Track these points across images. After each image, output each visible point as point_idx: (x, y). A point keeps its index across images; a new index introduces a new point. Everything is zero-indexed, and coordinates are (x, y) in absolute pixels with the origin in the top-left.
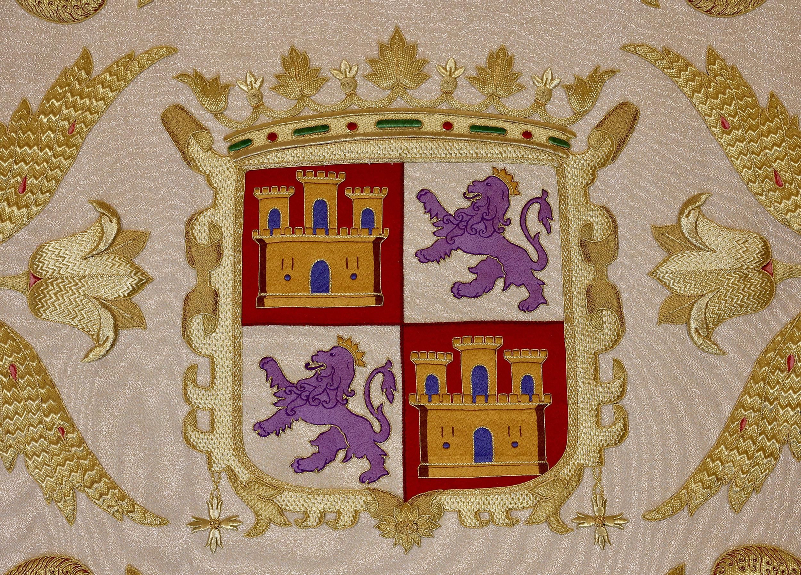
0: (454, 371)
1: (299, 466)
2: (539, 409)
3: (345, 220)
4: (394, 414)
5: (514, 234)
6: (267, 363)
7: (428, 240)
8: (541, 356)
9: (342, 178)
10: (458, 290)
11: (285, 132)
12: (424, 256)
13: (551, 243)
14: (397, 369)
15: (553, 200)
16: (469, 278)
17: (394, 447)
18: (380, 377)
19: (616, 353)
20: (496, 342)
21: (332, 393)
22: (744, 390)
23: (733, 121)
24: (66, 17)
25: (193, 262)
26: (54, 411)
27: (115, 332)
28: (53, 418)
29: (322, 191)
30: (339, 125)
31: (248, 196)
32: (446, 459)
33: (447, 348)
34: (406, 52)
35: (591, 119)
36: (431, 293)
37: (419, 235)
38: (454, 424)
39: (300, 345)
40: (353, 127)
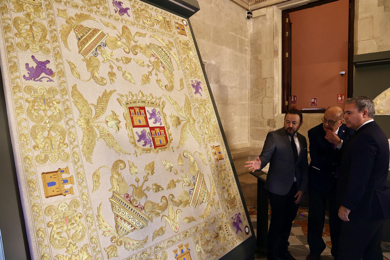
0: (156, 132)
1: (143, 145)
2: (164, 137)
3: (141, 114)
4: (151, 138)
5: (157, 116)
6: (136, 132)
7: (149, 117)
8: (163, 130)
9: (139, 109)
10: (154, 123)
11: (132, 102)
12: (150, 119)
13: (161, 117)
14: (150, 133)
15: (160, 112)
16: (154, 121)
17: (152, 142)
19: (170, 130)
20: (159, 129)
21: (144, 136)
22: (181, 134)
23: (174, 104)
24: (103, 84)
25: (125, 119)
26: (115, 140)
27: (119, 129)
28: (115, 141)
29: (137, 110)
30: (137, 102)
31: (129, 110)
32: (158, 143)
33: (154, 130)
34: (142, 93)
35: (161, 103)
36: (151, 123)
37: (148, 116)
38: (157, 140)
39: (139, 130)
40: (139, 102)
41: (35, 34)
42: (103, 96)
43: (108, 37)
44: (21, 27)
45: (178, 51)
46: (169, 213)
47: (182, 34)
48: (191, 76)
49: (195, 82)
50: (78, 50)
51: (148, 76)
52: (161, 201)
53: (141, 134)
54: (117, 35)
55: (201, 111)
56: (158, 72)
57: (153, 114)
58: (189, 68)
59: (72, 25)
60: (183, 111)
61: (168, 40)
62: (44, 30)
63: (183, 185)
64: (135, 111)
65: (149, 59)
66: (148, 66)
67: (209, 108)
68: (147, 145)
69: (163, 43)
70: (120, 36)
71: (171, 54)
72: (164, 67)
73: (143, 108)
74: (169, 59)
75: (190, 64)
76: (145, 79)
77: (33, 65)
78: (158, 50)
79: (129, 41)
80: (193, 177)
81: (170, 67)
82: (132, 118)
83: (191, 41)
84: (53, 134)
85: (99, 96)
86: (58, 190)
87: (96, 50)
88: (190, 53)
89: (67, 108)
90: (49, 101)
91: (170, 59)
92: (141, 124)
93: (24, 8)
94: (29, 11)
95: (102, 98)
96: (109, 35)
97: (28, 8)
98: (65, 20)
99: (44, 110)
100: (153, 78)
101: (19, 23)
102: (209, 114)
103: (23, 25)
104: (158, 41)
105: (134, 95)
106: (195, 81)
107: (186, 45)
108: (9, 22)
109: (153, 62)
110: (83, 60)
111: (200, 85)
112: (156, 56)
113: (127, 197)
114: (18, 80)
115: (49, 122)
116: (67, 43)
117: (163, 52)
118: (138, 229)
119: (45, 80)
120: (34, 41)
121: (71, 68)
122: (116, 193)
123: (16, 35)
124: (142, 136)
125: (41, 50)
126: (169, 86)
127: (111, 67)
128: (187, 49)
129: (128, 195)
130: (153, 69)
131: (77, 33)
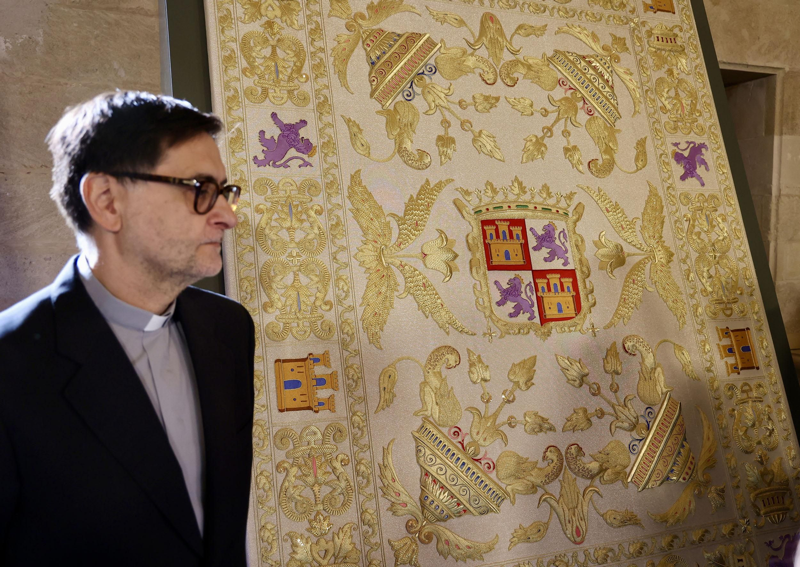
0: (548, 284)
1: (511, 315)
2: (573, 296)
3: (511, 237)
4: (534, 298)
5: (557, 242)
6: (496, 283)
7: (535, 244)
8: (571, 280)
9: (508, 223)
10: (546, 260)
11: (491, 208)
12: (535, 249)
13: (567, 245)
14: (533, 285)
15: (566, 232)
16: (548, 256)
17: (535, 308)
18: (528, 287)
19: (590, 278)
20: (559, 276)
21: (516, 292)
22: (623, 290)
23: (610, 209)
24: (421, 167)
25: (470, 250)
26: (439, 298)
27: (451, 273)
28: (439, 301)
29: (503, 227)
30: (505, 206)
31: (483, 228)
32: (551, 312)
33: (546, 278)
34: (520, 184)
35: (573, 207)
36: (538, 260)
37: (532, 242)
38: (551, 301)
39: (505, 277)
40: (509, 207)
41: (281, 64)
42: (419, 194)
43: (442, 50)
44: (254, 54)
45: (640, 64)
46: (563, 489)
47: (660, 8)
48: (675, 128)
49: (687, 145)
50: (369, 90)
51: (543, 138)
52: (544, 458)
53: (510, 286)
54: (467, 42)
55: (697, 229)
56: (570, 127)
57: (547, 238)
58: (669, 107)
59: (359, 32)
60: (638, 228)
61: (611, 35)
62: (299, 54)
63: (613, 427)
64: (497, 231)
65: (547, 93)
66: (545, 113)
67: (724, 220)
68: (521, 314)
69: (593, 45)
70: (472, 42)
71: (618, 73)
72: (589, 112)
73: (521, 223)
74: (607, 89)
75: (677, 94)
76: (531, 148)
77: (273, 132)
78: (577, 67)
79: (498, 52)
80: (647, 408)
81: (609, 110)
82: (487, 247)
83: (685, 27)
84: (303, 279)
85: (411, 195)
86: (303, 398)
87: (411, 85)
88: (680, 64)
89: (338, 224)
90: (300, 209)
91: (612, 87)
92: (511, 262)
93: (263, 11)
94: (271, 14)
95: (418, 199)
96: (445, 46)
97: (270, 8)
98: (344, 22)
99: (288, 229)
100: (556, 143)
101: (252, 45)
102: (721, 238)
103: (259, 48)
104: (581, 40)
105: (498, 190)
106: (687, 142)
107: (669, 41)
108: (233, 45)
109: (560, 101)
110: (378, 112)
111: (703, 154)
112: (569, 83)
113: (456, 434)
114: (244, 168)
115: (298, 255)
116: (345, 78)
117: (591, 71)
118: (474, 512)
119: (295, 163)
120: (277, 81)
121: (350, 133)
122: (428, 421)
123: (244, 71)
124: (510, 293)
125: (291, 99)
126: (600, 162)
127: (446, 123)
128: (670, 51)
129: (458, 430)
130: (557, 120)
131: (369, 49)
